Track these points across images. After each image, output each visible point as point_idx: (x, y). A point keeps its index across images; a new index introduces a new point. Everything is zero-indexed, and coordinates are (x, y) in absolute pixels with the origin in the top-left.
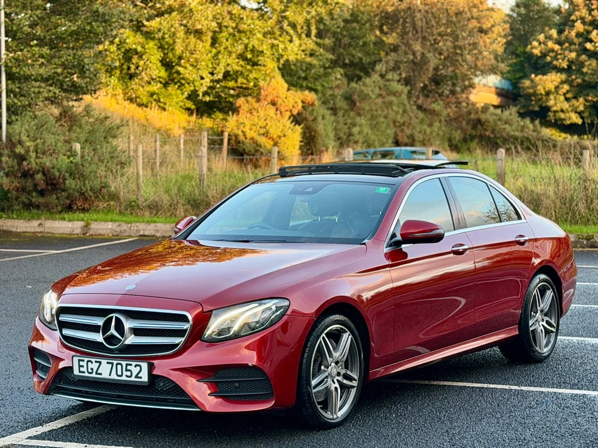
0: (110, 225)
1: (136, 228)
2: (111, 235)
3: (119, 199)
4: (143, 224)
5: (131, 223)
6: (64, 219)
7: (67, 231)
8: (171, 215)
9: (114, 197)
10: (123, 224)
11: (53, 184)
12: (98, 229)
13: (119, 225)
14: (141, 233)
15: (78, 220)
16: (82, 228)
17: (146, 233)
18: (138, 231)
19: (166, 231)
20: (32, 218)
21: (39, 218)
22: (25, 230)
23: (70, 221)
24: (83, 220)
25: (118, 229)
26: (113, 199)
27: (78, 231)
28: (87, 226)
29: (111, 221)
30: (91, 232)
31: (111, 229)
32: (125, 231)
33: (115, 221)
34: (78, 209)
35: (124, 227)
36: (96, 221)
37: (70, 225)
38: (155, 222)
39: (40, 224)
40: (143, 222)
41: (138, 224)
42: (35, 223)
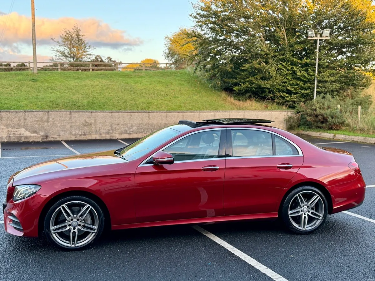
0: (342, 136)
1: (351, 138)
2: (342, 140)
3: (350, 126)
4: (354, 136)
5: (350, 135)
6: (328, 132)
7: (328, 137)
8: (367, 134)
9: (348, 125)
10: (347, 136)
11: (325, 120)
12: (338, 137)
13: (346, 136)
14: (353, 140)
15: (332, 133)
16: (333, 136)
17: (355, 140)
18: (352, 139)
19: (362, 140)
20: (318, 131)
21: (320, 132)
22: (315, 135)
23: (330, 133)
24: (334, 133)
25: (345, 138)
26: (347, 126)
27: (332, 137)
28: (335, 136)
29: (343, 134)
30: (336, 138)
31: (343, 137)
32: (347, 138)
33: (345, 134)
34: (334, 129)
35: (347, 137)
36: (338, 134)
37: (329, 135)
38: (359, 136)
39: (320, 134)
40: (354, 135)
41: (352, 136)
42: (319, 133)
